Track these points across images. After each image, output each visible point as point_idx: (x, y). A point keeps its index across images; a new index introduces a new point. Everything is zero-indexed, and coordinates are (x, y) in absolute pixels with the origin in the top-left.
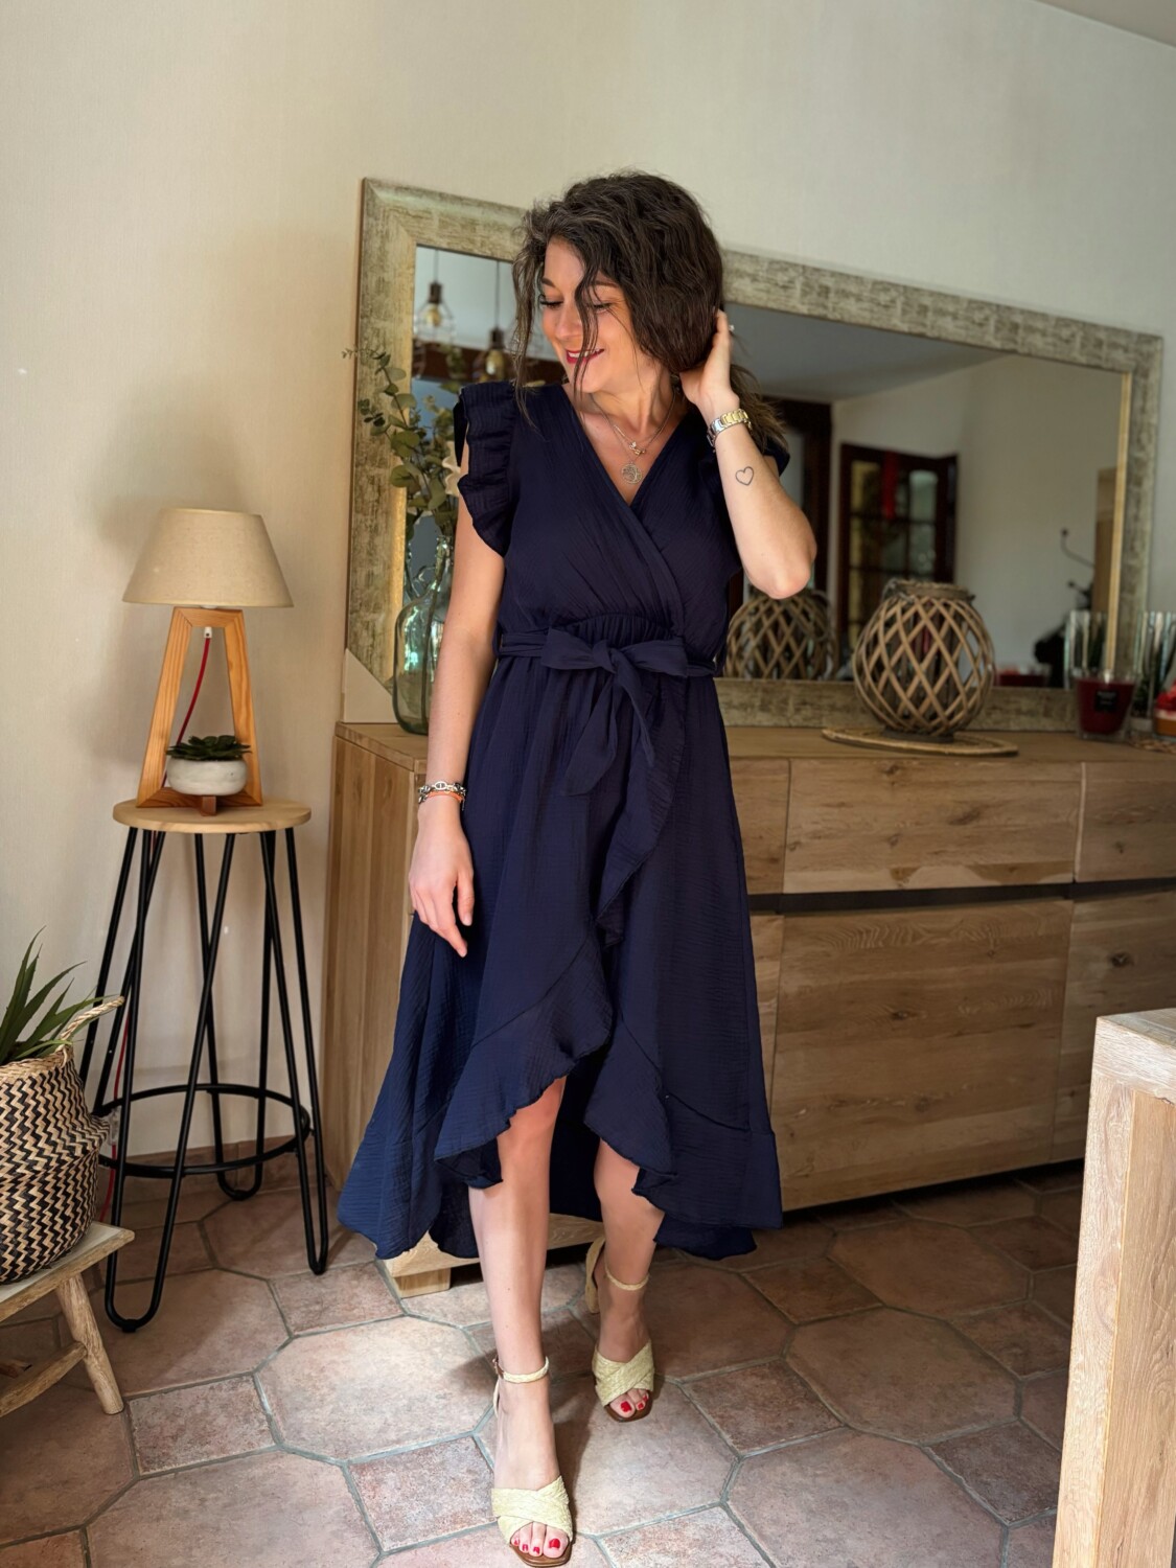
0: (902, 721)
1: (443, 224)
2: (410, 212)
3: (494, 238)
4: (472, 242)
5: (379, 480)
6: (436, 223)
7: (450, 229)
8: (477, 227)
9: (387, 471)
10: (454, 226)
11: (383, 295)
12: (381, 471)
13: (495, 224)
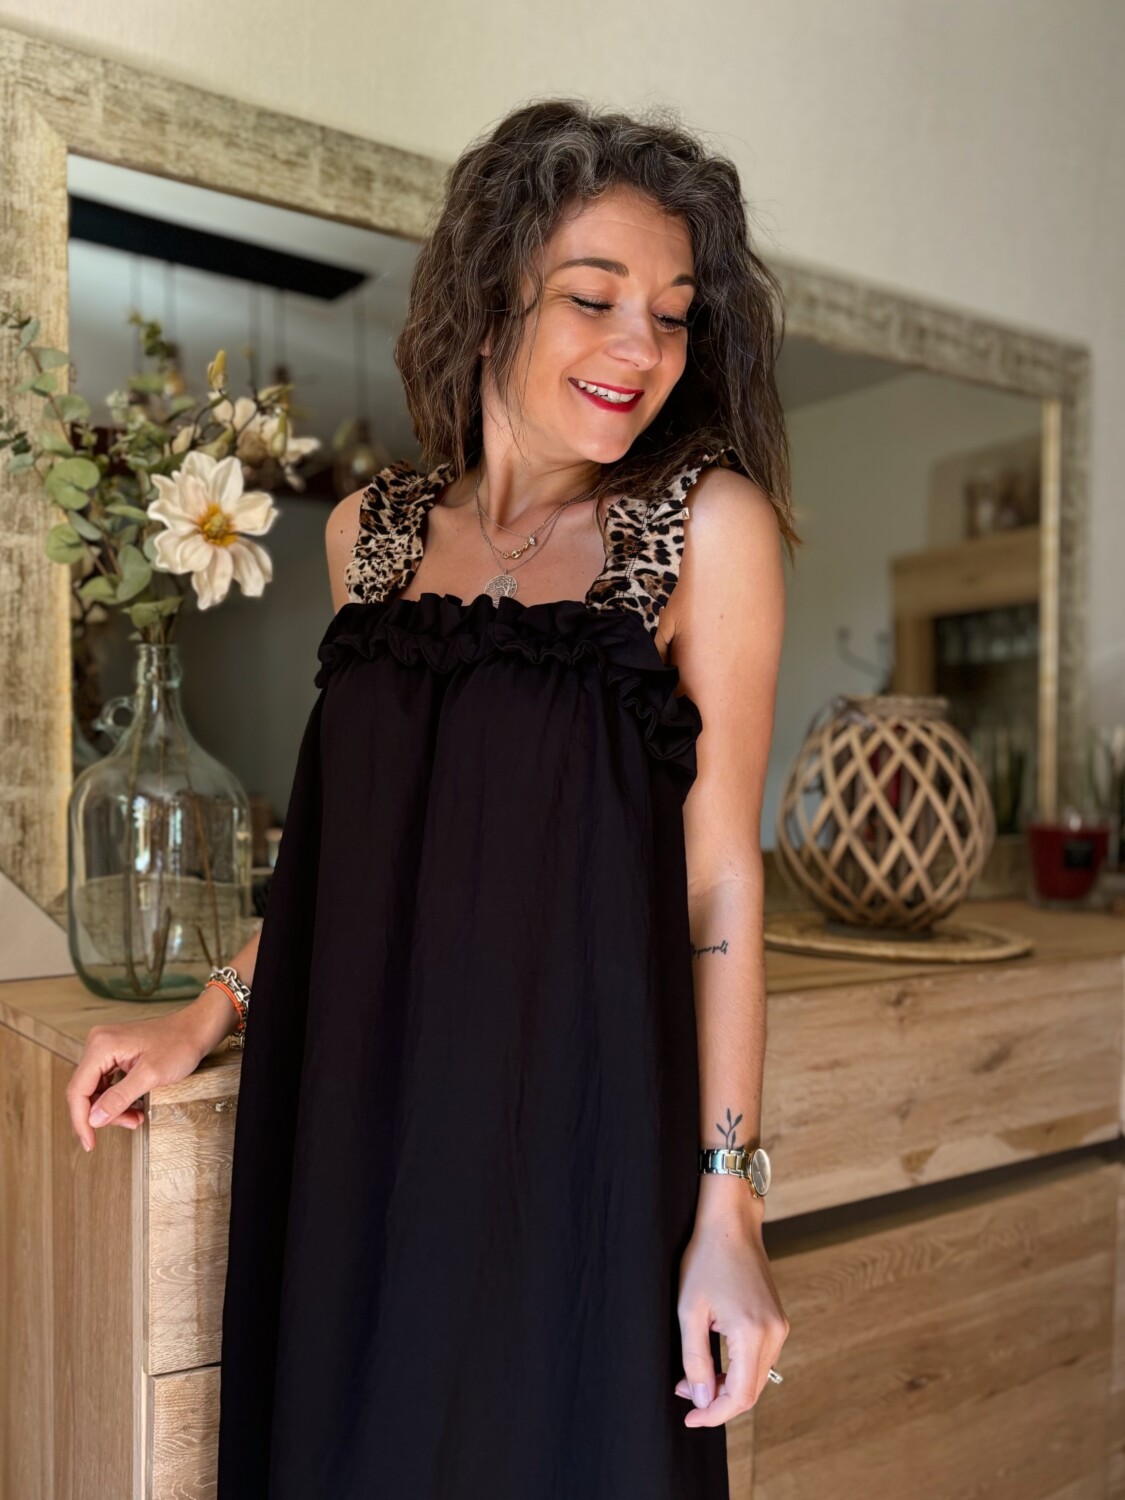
0: (868, 912)
1: (111, 117)
2: (53, 91)
3: (196, 149)
4: (162, 151)
5: (21, 555)
6: (97, 113)
7: (123, 125)
8: (169, 128)
9: (34, 539)
10: (129, 121)
11: (12, 233)
12: (24, 539)
13: (197, 124)
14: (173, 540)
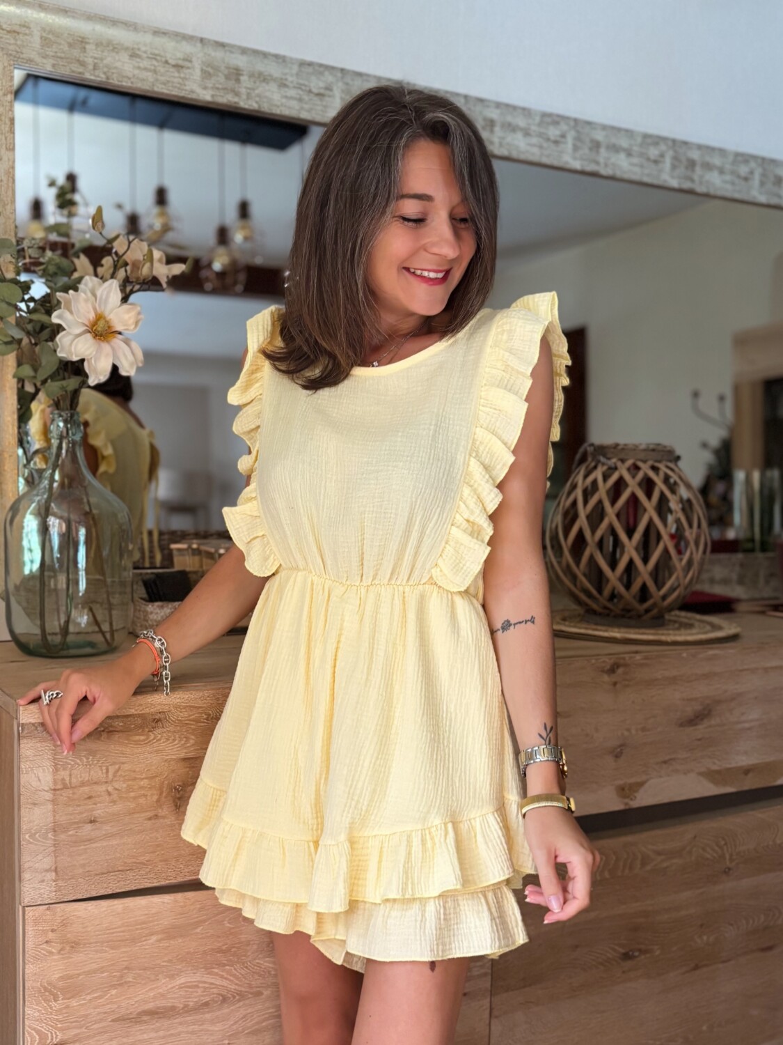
1: (46, 41)
3: (108, 60)
6: (37, 40)
7: (54, 48)
8: (87, 47)
10: (60, 44)
13: (110, 43)
14: (71, 337)
